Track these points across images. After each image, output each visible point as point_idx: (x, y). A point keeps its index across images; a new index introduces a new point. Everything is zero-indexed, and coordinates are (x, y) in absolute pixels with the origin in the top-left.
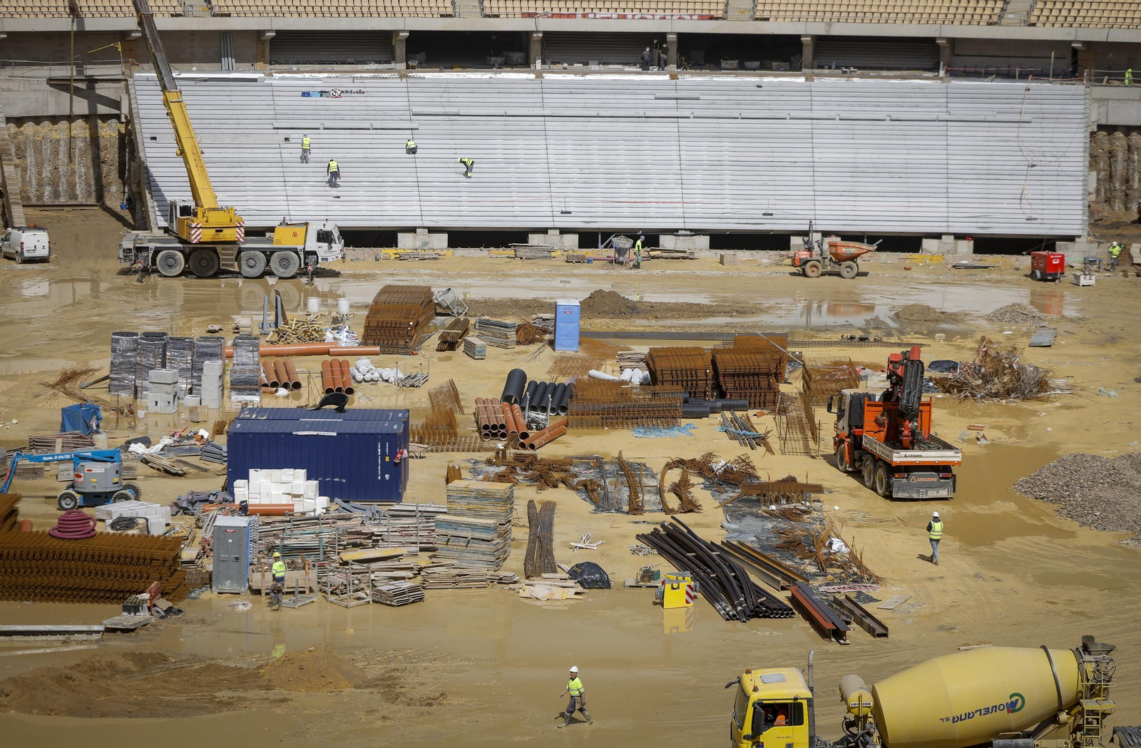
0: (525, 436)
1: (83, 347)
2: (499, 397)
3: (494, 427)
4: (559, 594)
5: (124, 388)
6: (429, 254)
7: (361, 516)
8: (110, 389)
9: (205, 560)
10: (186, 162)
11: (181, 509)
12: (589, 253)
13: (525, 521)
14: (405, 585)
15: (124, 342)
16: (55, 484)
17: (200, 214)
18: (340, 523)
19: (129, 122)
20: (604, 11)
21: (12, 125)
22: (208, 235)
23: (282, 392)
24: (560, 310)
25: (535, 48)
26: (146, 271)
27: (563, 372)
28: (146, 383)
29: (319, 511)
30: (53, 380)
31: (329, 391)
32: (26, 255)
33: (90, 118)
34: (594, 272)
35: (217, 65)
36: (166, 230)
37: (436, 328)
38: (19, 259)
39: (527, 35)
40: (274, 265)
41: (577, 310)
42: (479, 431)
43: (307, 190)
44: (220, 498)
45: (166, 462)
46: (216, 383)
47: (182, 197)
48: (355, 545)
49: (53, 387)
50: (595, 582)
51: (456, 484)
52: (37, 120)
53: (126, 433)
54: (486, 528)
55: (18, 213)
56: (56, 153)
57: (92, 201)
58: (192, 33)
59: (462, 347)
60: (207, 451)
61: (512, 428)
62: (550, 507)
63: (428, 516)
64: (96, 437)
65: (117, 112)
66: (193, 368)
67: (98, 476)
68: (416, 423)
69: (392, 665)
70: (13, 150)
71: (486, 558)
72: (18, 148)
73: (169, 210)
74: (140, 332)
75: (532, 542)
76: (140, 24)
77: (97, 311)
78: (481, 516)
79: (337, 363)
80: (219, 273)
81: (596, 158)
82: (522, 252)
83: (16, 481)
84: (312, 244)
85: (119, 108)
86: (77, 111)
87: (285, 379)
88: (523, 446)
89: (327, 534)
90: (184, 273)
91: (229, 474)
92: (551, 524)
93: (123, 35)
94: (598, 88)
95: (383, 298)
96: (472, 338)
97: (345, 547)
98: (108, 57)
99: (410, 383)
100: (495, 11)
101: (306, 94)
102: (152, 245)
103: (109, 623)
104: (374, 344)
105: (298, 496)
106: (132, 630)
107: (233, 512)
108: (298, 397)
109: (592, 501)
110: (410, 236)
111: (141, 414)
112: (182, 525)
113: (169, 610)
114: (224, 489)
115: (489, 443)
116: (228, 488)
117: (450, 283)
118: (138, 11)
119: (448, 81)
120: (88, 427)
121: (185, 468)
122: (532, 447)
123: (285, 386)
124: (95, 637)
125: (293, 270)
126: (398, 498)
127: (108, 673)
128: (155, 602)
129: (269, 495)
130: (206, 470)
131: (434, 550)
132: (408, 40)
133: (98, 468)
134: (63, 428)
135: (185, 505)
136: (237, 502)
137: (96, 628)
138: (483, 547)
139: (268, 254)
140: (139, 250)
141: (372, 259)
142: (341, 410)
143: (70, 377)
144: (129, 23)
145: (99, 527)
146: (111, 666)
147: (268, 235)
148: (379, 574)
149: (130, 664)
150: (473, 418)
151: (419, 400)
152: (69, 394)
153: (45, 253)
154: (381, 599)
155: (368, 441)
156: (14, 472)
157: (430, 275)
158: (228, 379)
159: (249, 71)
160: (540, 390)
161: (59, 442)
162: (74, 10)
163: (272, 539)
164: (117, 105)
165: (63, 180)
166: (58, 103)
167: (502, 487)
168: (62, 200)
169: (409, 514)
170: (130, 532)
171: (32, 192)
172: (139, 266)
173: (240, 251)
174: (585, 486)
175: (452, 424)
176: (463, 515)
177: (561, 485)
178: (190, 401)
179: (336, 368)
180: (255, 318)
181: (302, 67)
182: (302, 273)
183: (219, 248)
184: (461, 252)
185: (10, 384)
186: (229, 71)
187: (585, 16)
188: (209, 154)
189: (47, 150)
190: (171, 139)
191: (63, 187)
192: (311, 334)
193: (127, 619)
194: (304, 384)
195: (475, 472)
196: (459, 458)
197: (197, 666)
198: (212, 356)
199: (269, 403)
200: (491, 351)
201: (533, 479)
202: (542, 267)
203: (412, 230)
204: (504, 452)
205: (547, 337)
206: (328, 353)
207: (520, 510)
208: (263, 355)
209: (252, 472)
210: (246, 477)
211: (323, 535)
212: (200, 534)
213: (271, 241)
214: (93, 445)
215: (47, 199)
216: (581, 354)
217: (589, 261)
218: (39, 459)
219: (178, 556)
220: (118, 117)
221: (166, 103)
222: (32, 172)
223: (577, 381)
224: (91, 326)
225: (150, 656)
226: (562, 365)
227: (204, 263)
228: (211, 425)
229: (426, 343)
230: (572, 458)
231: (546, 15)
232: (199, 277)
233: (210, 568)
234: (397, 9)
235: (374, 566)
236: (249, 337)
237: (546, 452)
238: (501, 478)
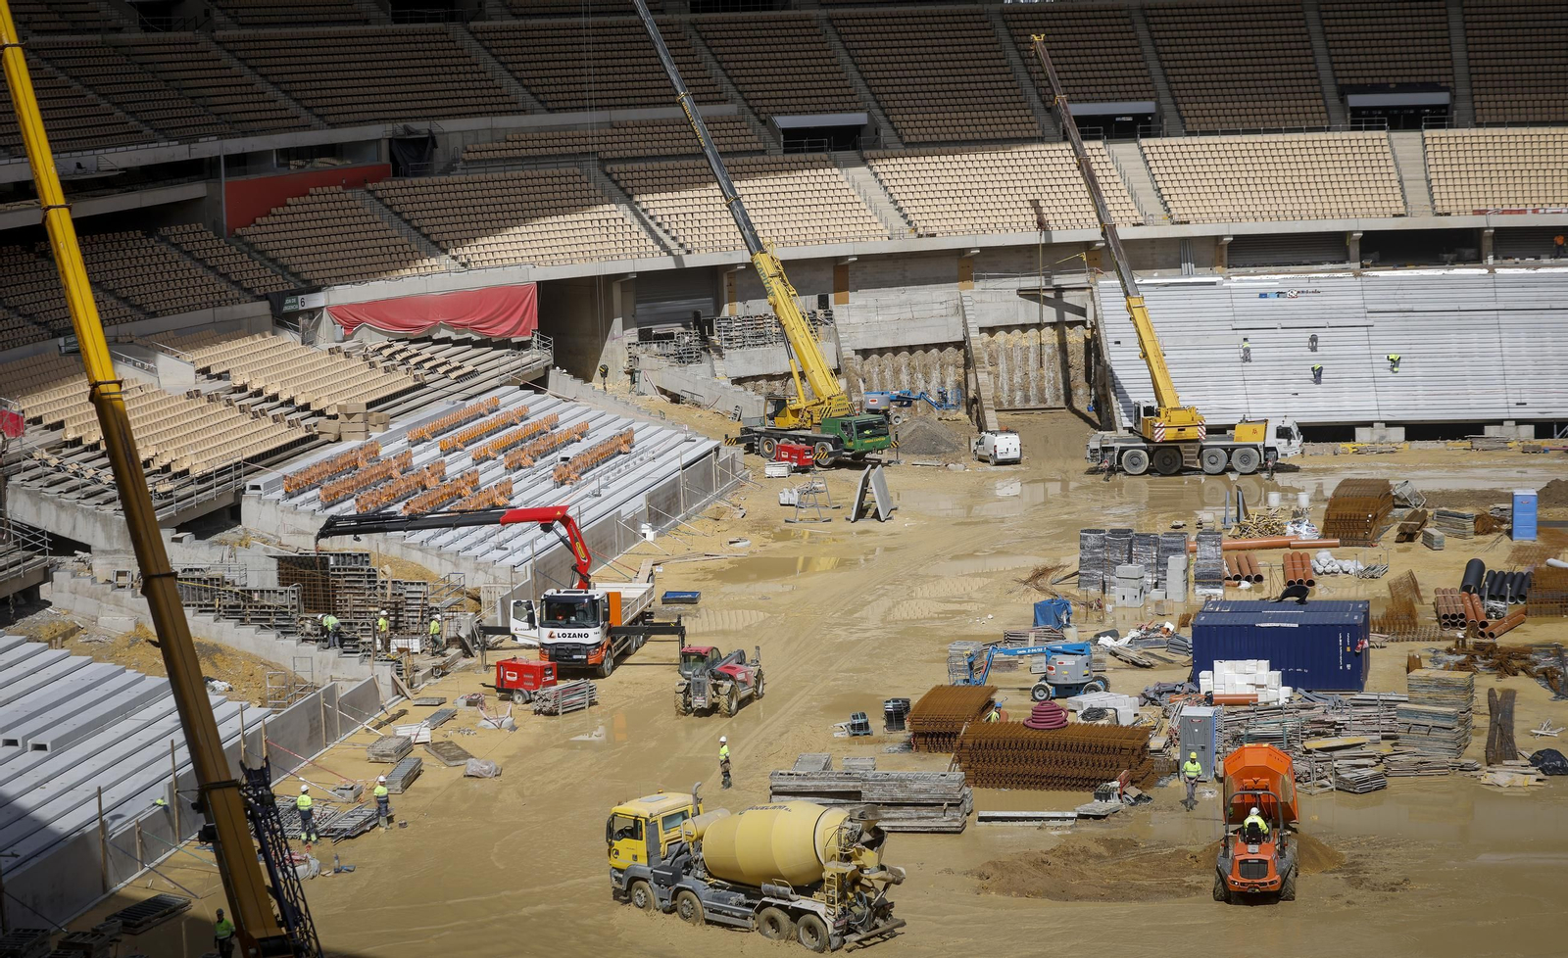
0: (1484, 625)
1: (1053, 544)
2: (1458, 586)
3: (1454, 616)
4: (1520, 780)
5: (1092, 583)
6: (1387, 447)
7: (1324, 705)
8: (1079, 584)
9: (1172, 749)
10: (1149, 364)
11: (1149, 699)
12: (1545, 443)
13: (1486, 708)
14: (1367, 773)
15: (1092, 539)
16: (1030, 676)
17: (1163, 414)
18: (1303, 712)
19: (1094, 327)
20: (1554, 206)
21: (985, 335)
22: (1170, 434)
23: (1245, 584)
24: (1517, 500)
25: (1487, 244)
26: (1112, 470)
27: (1520, 561)
28: (1113, 578)
29: (1283, 701)
30: (1025, 576)
31: (1290, 583)
32: (999, 457)
33: (1059, 325)
34: (1551, 461)
35: (1177, 271)
36: (1131, 430)
37: (1395, 520)
38: (992, 461)
39: (1479, 231)
40: (1235, 462)
41: (1533, 500)
42: (1439, 620)
43: (1266, 388)
44: (1186, 689)
45: (1133, 654)
46: (1181, 577)
47: (1146, 398)
48: (1318, 734)
49: (1026, 583)
50: (1556, 768)
51: (1417, 673)
52: (1008, 329)
53: (1095, 627)
54: (1447, 716)
55: (991, 418)
56: (1026, 359)
57: (1061, 403)
58: (1153, 241)
59: (1420, 538)
60: (1173, 643)
61: (1471, 617)
62: (1510, 695)
63: (1390, 704)
64: (1066, 630)
65: (1083, 319)
66: (1158, 563)
67: (1069, 669)
68: (1376, 613)
69: (1356, 852)
70: (986, 358)
71: (1447, 745)
72: (991, 356)
73: (1135, 411)
74: (1107, 529)
75: (1492, 729)
76: (1104, 234)
77: (1066, 510)
78: (1442, 705)
79: (1298, 556)
80: (1182, 471)
81: (1550, 350)
82: (1478, 443)
83: (992, 673)
84: (1271, 440)
85: (1085, 315)
86: (1046, 320)
87: (1247, 572)
88: (1482, 635)
89: (1290, 724)
90: (1149, 471)
91: (1194, 665)
92: (1511, 712)
93: (1087, 246)
94: (1550, 281)
95: (1342, 492)
96: (1430, 529)
97: (1308, 736)
98: (1075, 267)
99: (1370, 574)
100: (1447, 210)
101: (1263, 296)
102: (1118, 445)
103: (1083, 809)
104: (1334, 537)
105: (1262, 686)
106: (1104, 817)
107: (1198, 703)
108: (1260, 590)
109: (1553, 688)
110: (1367, 430)
111: (1109, 608)
112: (1150, 715)
113: (1139, 798)
114: (1190, 680)
115: (1448, 632)
116: (1194, 679)
117: (1408, 475)
118: (1101, 222)
119: (1402, 279)
120: (1059, 621)
121: (1152, 660)
122: (1492, 635)
123: (1248, 579)
124: (1069, 823)
125: (1253, 466)
126: (1360, 688)
127: (1081, 857)
128: (1125, 789)
129: (1233, 685)
130: (1172, 662)
131: (1396, 738)
132: (1362, 240)
133: (1069, 661)
134: (1036, 623)
135: (1152, 696)
136: (1203, 693)
137: (1069, 814)
138: (1445, 735)
139: (1229, 451)
140: (1105, 450)
141: (1330, 454)
142: (1302, 602)
143: (1041, 573)
144: (1094, 234)
145: (1071, 718)
146: (1084, 851)
147: (1229, 432)
148: (1341, 762)
149: (1102, 850)
150: (1432, 608)
151: (1379, 589)
152: (1040, 589)
153: (1016, 455)
154: (1344, 787)
155: (1330, 632)
156: (990, 665)
157: (1388, 468)
158: (1192, 573)
159: (1208, 275)
160: (1499, 579)
161: (1032, 636)
162: (1042, 225)
163: (1236, 728)
164: (1082, 312)
165: (1033, 384)
166: (1030, 312)
167: (1461, 676)
168: (1032, 404)
169: (1371, 703)
170: (1100, 722)
171: (1004, 398)
172: (1106, 465)
173: (1202, 448)
174: (1545, 673)
175: (1411, 614)
176: (1424, 703)
177: (1521, 673)
178: (1156, 594)
179: (1298, 561)
180: (1218, 513)
181: (1259, 270)
182: (1263, 468)
183: (1182, 446)
184: (1418, 444)
185: (986, 581)
186: (1188, 275)
187: (1535, 211)
188: (1170, 356)
189: (1018, 355)
190: (1135, 343)
191: (1032, 392)
192: (1272, 528)
193: (1099, 807)
194: (1266, 577)
195: (1435, 661)
196: (1420, 648)
197: (1167, 851)
198: (1176, 551)
199: (1233, 596)
200: (1449, 541)
201: (1493, 668)
202: (1499, 459)
203: (1369, 424)
204: (1463, 640)
205: (1505, 527)
206: (1289, 546)
207: (1481, 699)
208: (1226, 549)
209: (1216, 663)
210: (1211, 668)
211: (1287, 725)
212: (1167, 724)
213: (1231, 438)
214: (1063, 638)
215: (1018, 404)
216: (1539, 543)
217: (1545, 451)
218: (1013, 653)
219: (1146, 746)
220: (1083, 323)
221: (1129, 308)
222: (1004, 377)
223: (1536, 569)
224: (1061, 523)
225: (1122, 841)
226: (1520, 555)
227: (1168, 461)
228: (1176, 618)
229: (1386, 535)
230: (1532, 646)
231: (1497, 212)
232: (1162, 475)
233: (1177, 757)
234: (1350, 211)
235: (1336, 754)
236: (1212, 532)
237: (1505, 641)
238: (1461, 666)
